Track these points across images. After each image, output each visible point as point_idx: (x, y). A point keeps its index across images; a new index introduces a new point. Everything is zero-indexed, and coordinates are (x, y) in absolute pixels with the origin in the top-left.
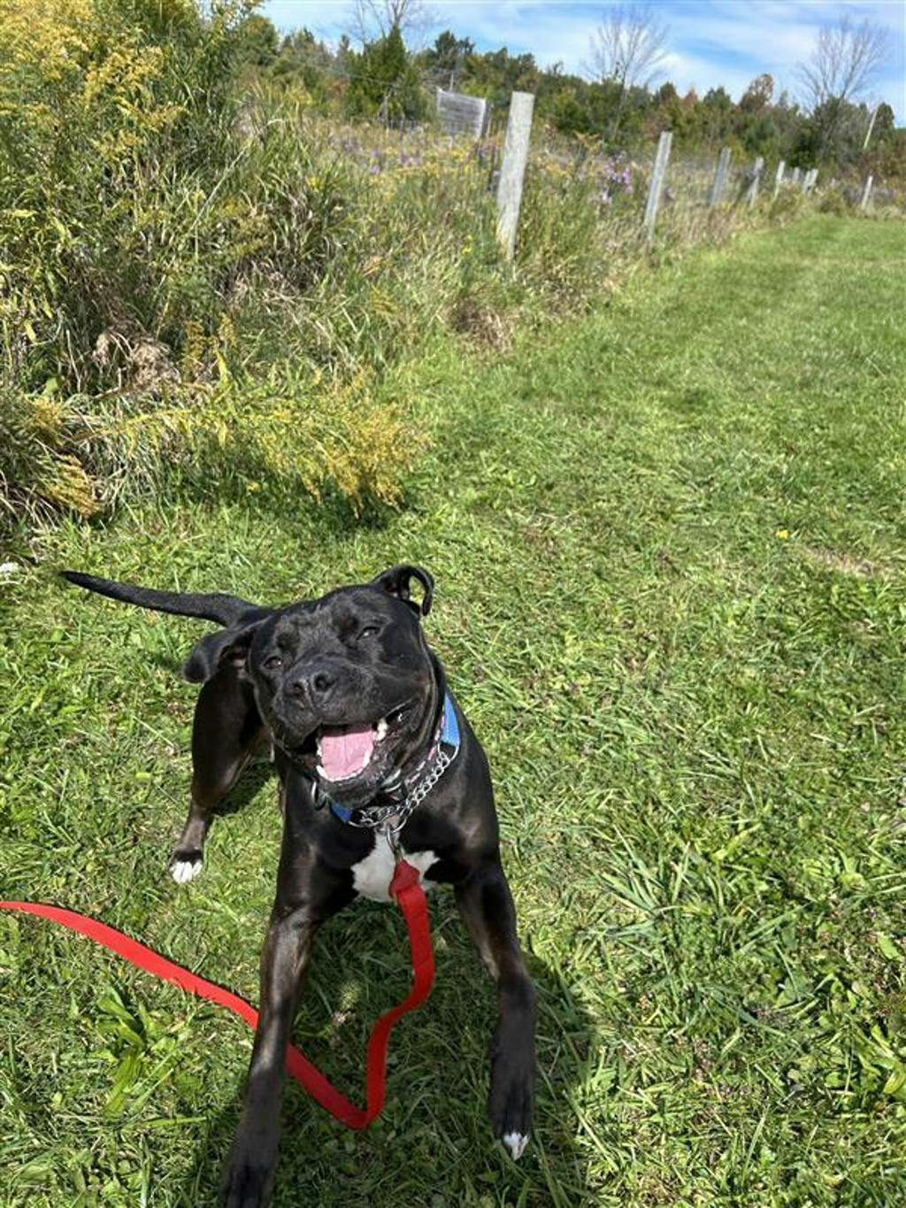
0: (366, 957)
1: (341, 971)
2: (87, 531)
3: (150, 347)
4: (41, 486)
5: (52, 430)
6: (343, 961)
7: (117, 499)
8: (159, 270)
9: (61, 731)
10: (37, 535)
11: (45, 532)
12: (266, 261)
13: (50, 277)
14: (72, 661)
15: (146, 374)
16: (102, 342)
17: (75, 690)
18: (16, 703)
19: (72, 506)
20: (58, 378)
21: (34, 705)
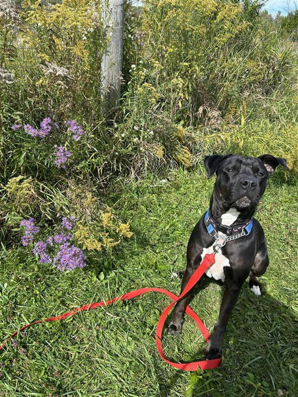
0: (291, 366)
1: (280, 369)
2: (186, 172)
3: (216, 112)
4: (176, 155)
5: (182, 137)
6: (281, 365)
7: (197, 163)
8: (221, 86)
9: (175, 239)
10: (171, 172)
11: (174, 171)
12: (257, 84)
13: (190, 86)
14: (179, 215)
15: (213, 121)
16: (201, 109)
17: (180, 226)
18: (161, 226)
19: (183, 163)
20: (184, 120)
21: (167, 228)
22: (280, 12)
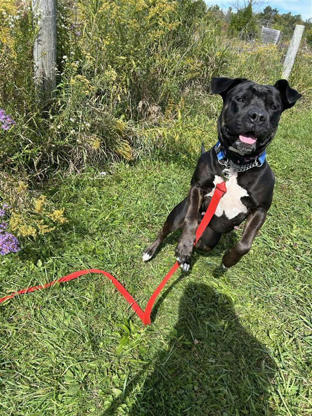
0: (207, 323)
1: (198, 326)
2: (128, 166)
3: (156, 107)
4: (116, 149)
5: (121, 130)
6: (199, 323)
7: (139, 157)
8: (161, 81)
9: (114, 227)
10: (112, 165)
11: (115, 165)
12: (197, 81)
13: (128, 80)
14: (119, 207)
15: (153, 116)
16: (141, 103)
17: (119, 216)
18: (101, 216)
19: (124, 157)
20: (125, 115)
21: (106, 218)
22: (230, 9)
